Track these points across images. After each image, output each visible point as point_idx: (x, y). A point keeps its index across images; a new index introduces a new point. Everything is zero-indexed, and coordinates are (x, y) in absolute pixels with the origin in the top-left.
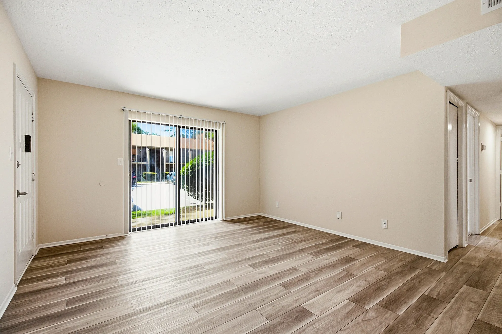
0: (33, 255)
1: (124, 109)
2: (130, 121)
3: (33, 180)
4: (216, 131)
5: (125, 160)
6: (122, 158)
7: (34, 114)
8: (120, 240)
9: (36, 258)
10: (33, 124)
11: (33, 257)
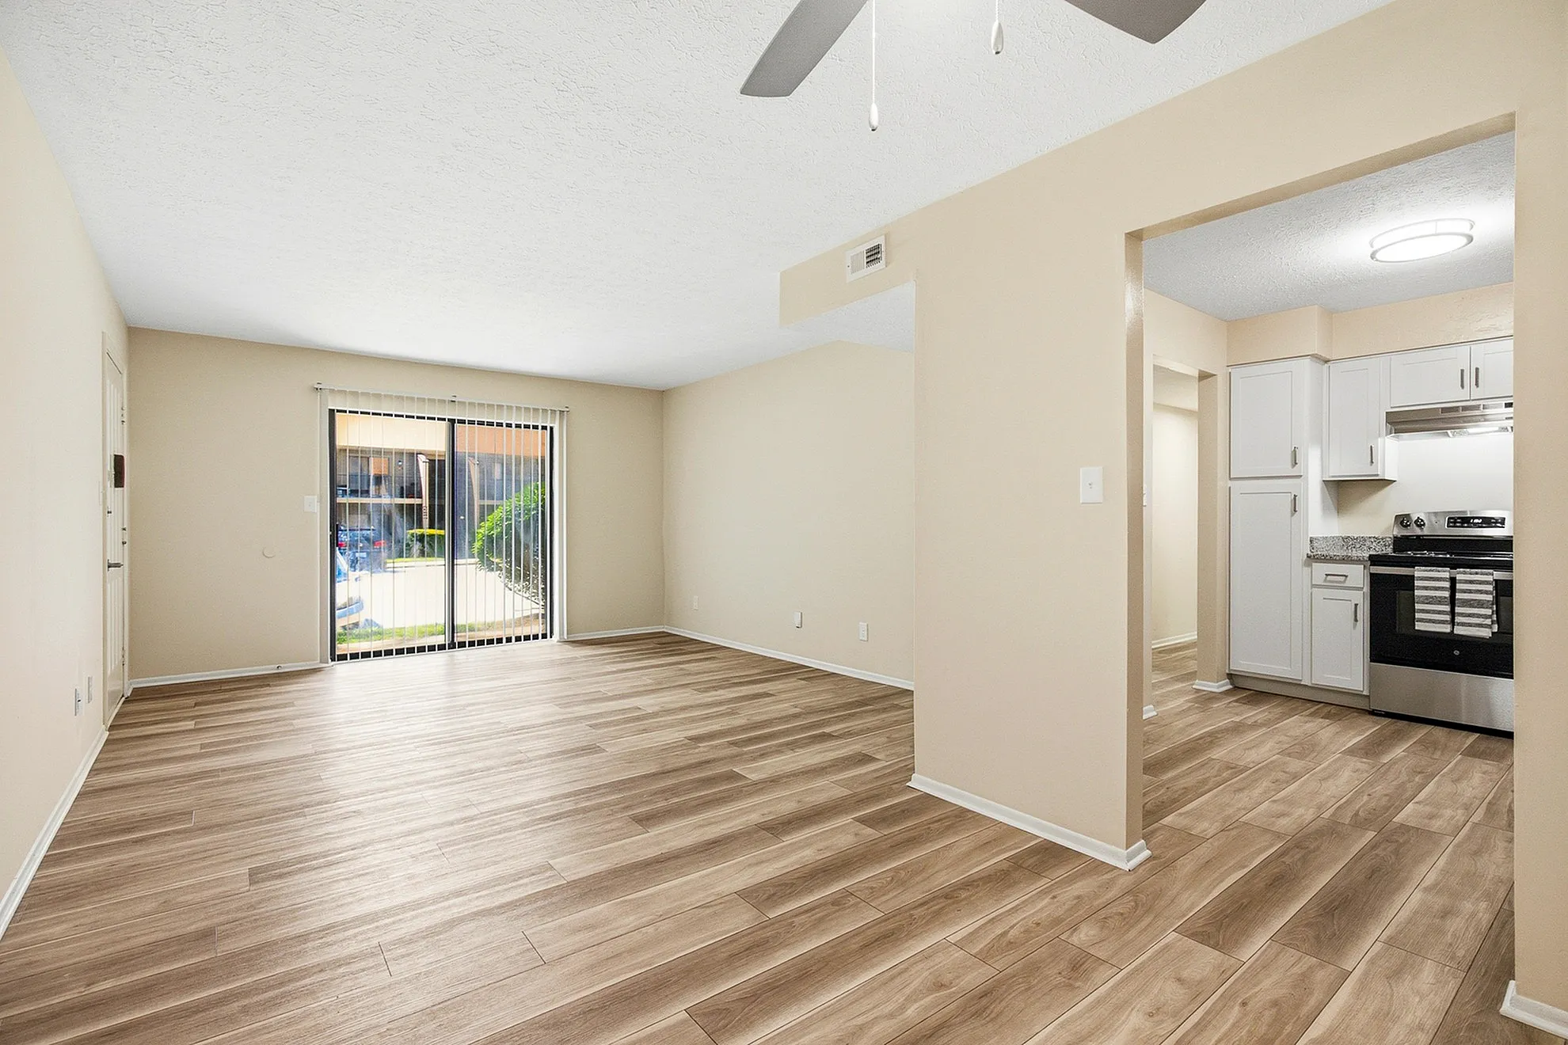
0: (123, 696)
1: (319, 386)
2: (332, 412)
3: (124, 543)
4: (551, 428)
5: (321, 501)
6: (314, 495)
7: (125, 407)
8: (310, 673)
9: (128, 701)
10: (123, 427)
11: (123, 698)
